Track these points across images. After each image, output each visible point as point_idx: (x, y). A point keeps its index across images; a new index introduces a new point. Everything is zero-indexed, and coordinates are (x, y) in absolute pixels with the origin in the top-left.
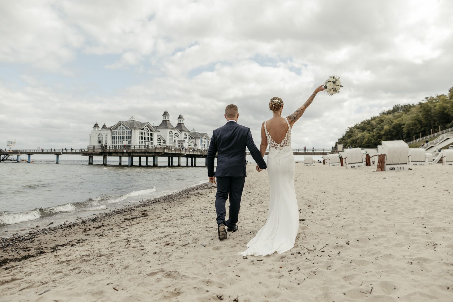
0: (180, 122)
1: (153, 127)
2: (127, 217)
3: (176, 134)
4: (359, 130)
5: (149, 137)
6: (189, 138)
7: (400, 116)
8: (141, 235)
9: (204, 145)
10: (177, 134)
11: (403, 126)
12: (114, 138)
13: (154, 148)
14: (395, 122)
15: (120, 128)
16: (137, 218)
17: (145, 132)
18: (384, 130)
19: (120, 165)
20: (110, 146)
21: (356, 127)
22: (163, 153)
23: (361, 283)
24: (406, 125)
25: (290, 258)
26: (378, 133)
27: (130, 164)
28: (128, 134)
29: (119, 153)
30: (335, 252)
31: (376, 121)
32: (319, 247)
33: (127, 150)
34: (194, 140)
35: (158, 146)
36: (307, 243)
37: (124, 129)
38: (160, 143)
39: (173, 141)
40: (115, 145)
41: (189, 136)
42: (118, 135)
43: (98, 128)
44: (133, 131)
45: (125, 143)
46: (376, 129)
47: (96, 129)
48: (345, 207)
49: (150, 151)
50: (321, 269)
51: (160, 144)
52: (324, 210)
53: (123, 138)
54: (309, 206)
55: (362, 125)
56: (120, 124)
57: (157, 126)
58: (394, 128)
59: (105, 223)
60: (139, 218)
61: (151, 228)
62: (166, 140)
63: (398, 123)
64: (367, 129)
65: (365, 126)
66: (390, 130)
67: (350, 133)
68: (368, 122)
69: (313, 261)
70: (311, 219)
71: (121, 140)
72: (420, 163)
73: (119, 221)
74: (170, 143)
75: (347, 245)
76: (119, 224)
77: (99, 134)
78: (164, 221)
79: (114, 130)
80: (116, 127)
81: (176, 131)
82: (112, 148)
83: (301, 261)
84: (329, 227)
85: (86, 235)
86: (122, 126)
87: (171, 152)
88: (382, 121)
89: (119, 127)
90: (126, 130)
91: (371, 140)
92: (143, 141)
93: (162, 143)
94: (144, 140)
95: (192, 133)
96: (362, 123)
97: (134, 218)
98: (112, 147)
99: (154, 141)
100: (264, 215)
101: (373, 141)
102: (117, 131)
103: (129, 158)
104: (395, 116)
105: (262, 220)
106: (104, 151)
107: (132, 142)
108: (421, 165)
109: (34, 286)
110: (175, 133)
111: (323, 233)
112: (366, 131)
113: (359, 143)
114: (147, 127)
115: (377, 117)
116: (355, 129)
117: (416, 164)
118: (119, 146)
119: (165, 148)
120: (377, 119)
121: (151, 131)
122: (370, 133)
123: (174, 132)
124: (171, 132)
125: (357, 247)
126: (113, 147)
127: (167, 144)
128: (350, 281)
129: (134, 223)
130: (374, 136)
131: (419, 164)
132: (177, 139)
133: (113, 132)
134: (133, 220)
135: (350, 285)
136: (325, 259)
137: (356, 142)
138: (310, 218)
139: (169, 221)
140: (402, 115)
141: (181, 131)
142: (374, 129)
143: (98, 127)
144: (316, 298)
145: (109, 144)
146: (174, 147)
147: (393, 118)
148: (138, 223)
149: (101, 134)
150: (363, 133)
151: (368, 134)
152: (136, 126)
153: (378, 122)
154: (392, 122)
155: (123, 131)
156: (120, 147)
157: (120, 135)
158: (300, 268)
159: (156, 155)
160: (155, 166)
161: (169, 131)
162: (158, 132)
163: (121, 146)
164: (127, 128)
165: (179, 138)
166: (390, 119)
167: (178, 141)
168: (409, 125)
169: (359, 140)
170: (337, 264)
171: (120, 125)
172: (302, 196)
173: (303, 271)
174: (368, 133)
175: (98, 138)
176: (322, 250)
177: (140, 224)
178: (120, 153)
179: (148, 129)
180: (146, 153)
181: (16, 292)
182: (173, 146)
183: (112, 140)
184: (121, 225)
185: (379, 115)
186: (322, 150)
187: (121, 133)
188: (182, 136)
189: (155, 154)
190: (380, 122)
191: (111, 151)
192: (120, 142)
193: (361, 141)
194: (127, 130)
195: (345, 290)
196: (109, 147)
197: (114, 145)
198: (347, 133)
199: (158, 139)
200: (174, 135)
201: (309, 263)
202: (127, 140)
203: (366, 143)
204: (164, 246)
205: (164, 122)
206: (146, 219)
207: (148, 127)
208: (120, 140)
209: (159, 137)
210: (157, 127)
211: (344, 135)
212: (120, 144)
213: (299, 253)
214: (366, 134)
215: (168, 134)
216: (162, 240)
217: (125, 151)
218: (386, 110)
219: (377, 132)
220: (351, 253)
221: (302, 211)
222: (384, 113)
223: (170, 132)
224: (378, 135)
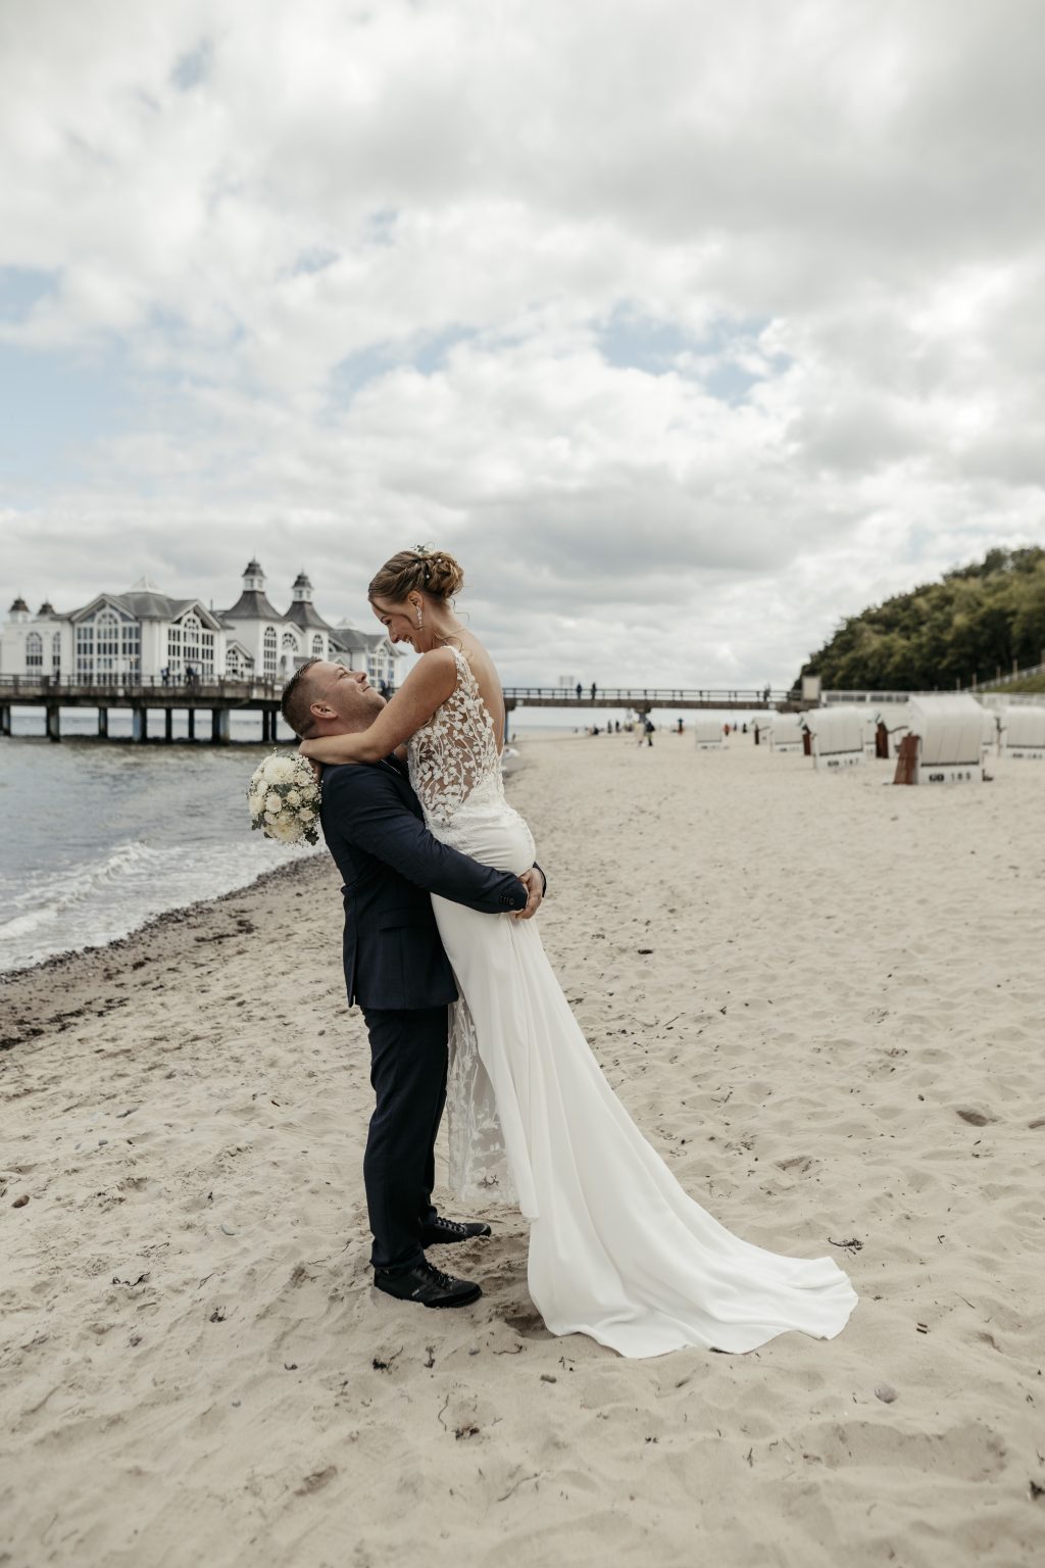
0: (301, 596)
1: (212, 613)
2: (201, 933)
3: (288, 638)
4: (877, 627)
5: (200, 646)
6: (330, 650)
7: (1002, 586)
8: (265, 987)
9: (380, 672)
10: (291, 635)
11: (1010, 620)
12: (83, 649)
13: (217, 684)
14: (989, 602)
15: (104, 616)
16: (228, 936)
17: (187, 630)
18: (952, 630)
19: (102, 738)
20: (69, 677)
21: (869, 618)
22: (246, 702)
23: (718, 1086)
24: (1019, 617)
25: (603, 1042)
26: (935, 638)
27: (137, 736)
28: (130, 637)
29: (101, 699)
30: (694, 1028)
31: (929, 601)
32: (666, 1018)
33: (128, 690)
34: (345, 657)
35: (228, 678)
36: (645, 1010)
37: (116, 622)
38: (235, 668)
39: (278, 660)
40: (88, 671)
41: (330, 641)
42: (95, 641)
43: (24, 613)
44: (146, 628)
45: (121, 666)
46: (928, 624)
47: (20, 616)
48: (754, 916)
49: (204, 694)
50: (657, 1063)
51: (235, 671)
52: (704, 924)
53: (111, 649)
54: (672, 911)
55: (887, 611)
56: (101, 604)
57: (226, 612)
58: (983, 622)
59: (151, 953)
60: (234, 936)
61: (282, 967)
62: (255, 657)
63: (997, 606)
64: (903, 624)
65: (897, 616)
66: (970, 630)
67: (847, 638)
68: (904, 603)
69: (647, 1048)
70: (668, 950)
71: (108, 656)
72: (1033, 751)
73: (184, 947)
74: (267, 665)
75: (721, 1014)
76: (187, 954)
77: (32, 634)
78: (308, 946)
79: (82, 621)
80: (89, 614)
81: (289, 627)
82: (76, 684)
83: (624, 1048)
84: (699, 972)
85: (117, 986)
86: (108, 610)
87: (273, 695)
88: (948, 600)
89: (99, 615)
90: (121, 625)
91: (911, 660)
92: (179, 662)
93: (242, 665)
94: (181, 658)
95: (340, 633)
96: (885, 604)
97: (222, 936)
98: (76, 678)
99: (216, 662)
100: (560, 935)
101: (917, 664)
102: (94, 625)
103: (135, 714)
104: (987, 585)
105: (554, 949)
106: (52, 693)
107: (144, 663)
108: (1035, 756)
109: (89, 1102)
110: (286, 635)
111: (681, 986)
112: (897, 630)
113: (874, 669)
114: (192, 615)
115: (936, 585)
116: (863, 625)
117: (1020, 756)
118: (99, 676)
119: (251, 686)
120: (935, 594)
121: (205, 626)
122: (908, 638)
123: (281, 630)
124: (272, 629)
125: (740, 1018)
126: (79, 680)
127: (260, 670)
128: (699, 1083)
129: (229, 952)
130: (920, 647)
131: (1029, 757)
132: (291, 654)
133: (79, 630)
134: (220, 943)
135: (698, 1089)
136: (669, 1044)
137: (866, 666)
138: (665, 946)
139: (322, 946)
140: (1011, 584)
141: (303, 627)
142: (922, 623)
143: (26, 609)
144: (636, 1110)
145: (68, 668)
146: (282, 679)
147: (984, 591)
148: (240, 953)
149: (37, 634)
150: (886, 639)
151: (903, 642)
152: (155, 612)
153: (934, 602)
154: (980, 604)
155: (113, 626)
156: (105, 679)
157: (102, 641)
158: (620, 1060)
159: (224, 706)
160: (218, 741)
161: (263, 626)
162: (229, 632)
163: (108, 678)
164: (125, 618)
165: (296, 649)
166: (972, 594)
167: (296, 659)
168: (1029, 615)
169: (876, 659)
170: (691, 1052)
171: (103, 607)
172: (661, 878)
173: (623, 1066)
174: (903, 637)
175: (28, 646)
176: (669, 1026)
177: (247, 955)
178: (105, 698)
179: (194, 621)
180: (192, 697)
181: (59, 1114)
182: (278, 676)
183: (76, 656)
184: (195, 956)
185: (940, 581)
186: (755, 694)
187: (105, 633)
188: (306, 643)
189: (221, 705)
190: (942, 604)
191: (74, 692)
192: (102, 663)
193: (880, 661)
194: (128, 625)
195: (685, 1098)
196: (66, 678)
197: (82, 671)
198: (839, 634)
199: (229, 652)
200: (279, 640)
201: (638, 1051)
202: (127, 656)
203: (897, 668)
204: (336, 1016)
205: (249, 597)
206: (255, 942)
207: (195, 612)
208: (102, 656)
209: (231, 647)
210: (226, 615)
211: (830, 642)
212: (102, 671)
213: (624, 1032)
214: (899, 642)
215: (262, 638)
216: (322, 1001)
217: (121, 693)
218: (964, 563)
219: (930, 634)
220: (725, 1032)
221: (651, 925)
222: (956, 575)
223: (268, 629)
224: (934, 643)
